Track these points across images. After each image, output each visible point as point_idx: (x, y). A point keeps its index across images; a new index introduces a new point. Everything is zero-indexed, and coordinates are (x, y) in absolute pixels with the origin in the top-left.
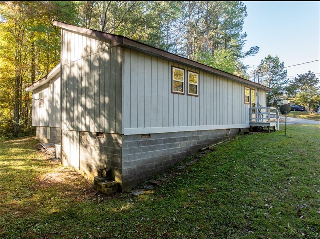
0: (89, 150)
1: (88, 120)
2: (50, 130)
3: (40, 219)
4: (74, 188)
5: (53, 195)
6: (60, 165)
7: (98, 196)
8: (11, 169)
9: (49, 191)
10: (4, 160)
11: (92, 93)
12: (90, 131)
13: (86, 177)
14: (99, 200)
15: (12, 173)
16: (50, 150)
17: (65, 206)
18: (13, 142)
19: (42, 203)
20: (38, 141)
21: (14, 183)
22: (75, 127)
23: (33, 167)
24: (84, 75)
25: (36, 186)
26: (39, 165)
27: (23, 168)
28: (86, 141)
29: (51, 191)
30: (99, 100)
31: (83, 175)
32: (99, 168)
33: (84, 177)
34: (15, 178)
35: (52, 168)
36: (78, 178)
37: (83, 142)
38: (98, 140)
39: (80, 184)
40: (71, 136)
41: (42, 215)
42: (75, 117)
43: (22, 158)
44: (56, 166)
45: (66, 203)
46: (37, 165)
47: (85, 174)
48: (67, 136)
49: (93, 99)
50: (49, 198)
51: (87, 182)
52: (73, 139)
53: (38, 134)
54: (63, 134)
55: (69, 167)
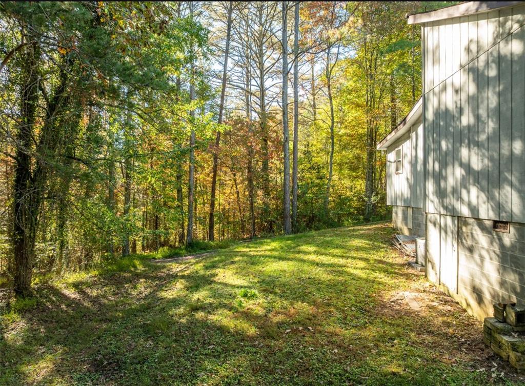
0: (476, 256)
1: (474, 194)
2: (413, 214)
3: (367, 378)
4: (441, 330)
5: (398, 335)
6: (422, 277)
7: (491, 363)
8: (346, 272)
9: (394, 325)
10: (340, 256)
11: (483, 137)
12: (478, 216)
13: (470, 312)
14: (494, 375)
15: (347, 279)
16: (409, 248)
17: (416, 365)
18: (359, 230)
19: (377, 346)
20: (395, 230)
21: (344, 296)
22: (450, 207)
23: (377, 274)
24: (465, 102)
25: (377, 309)
26: (387, 271)
27: (362, 274)
28: (470, 237)
29: (398, 326)
30: (498, 150)
31: (464, 306)
32: (499, 300)
33: (465, 311)
34: (349, 288)
35: (408, 281)
36: (452, 310)
37: (465, 239)
38: (496, 237)
39: (456, 325)
40: (442, 225)
41: (372, 370)
42: (449, 189)
43: (365, 256)
44: (415, 278)
45: (419, 360)
46: (384, 272)
47: (468, 305)
48: (435, 224)
49: (484, 148)
50: (391, 339)
51: (469, 324)
52: (446, 232)
53: (395, 218)
54: (428, 222)
55: (437, 285)
